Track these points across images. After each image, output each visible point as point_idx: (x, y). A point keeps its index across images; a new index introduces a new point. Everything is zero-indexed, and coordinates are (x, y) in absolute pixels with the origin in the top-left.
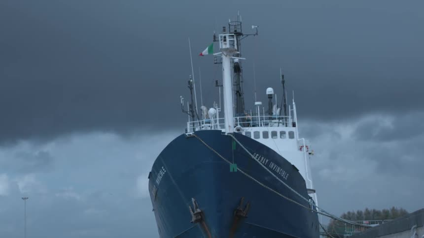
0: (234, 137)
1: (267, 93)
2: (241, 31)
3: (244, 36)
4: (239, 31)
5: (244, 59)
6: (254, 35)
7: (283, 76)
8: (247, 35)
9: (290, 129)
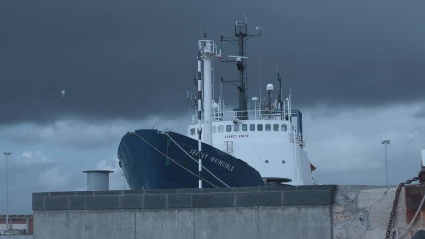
0: (168, 136)
1: (268, 89)
2: (246, 32)
3: (249, 37)
4: (243, 32)
5: (247, 58)
6: (258, 36)
7: (278, 74)
8: (252, 36)
9: (285, 122)
